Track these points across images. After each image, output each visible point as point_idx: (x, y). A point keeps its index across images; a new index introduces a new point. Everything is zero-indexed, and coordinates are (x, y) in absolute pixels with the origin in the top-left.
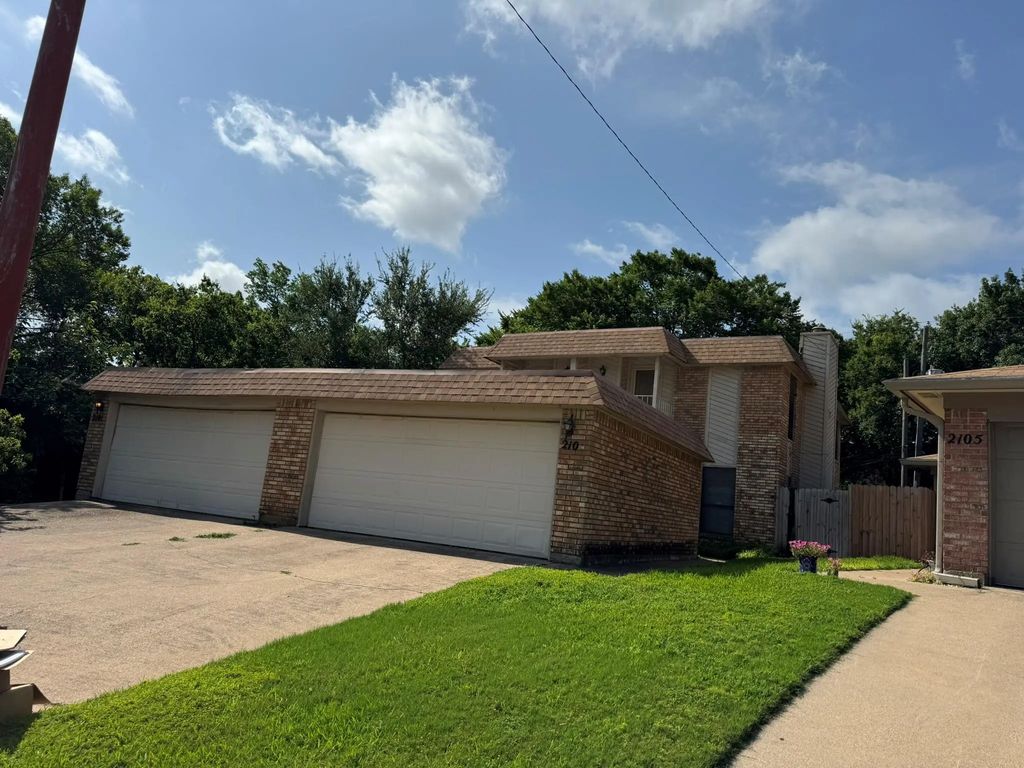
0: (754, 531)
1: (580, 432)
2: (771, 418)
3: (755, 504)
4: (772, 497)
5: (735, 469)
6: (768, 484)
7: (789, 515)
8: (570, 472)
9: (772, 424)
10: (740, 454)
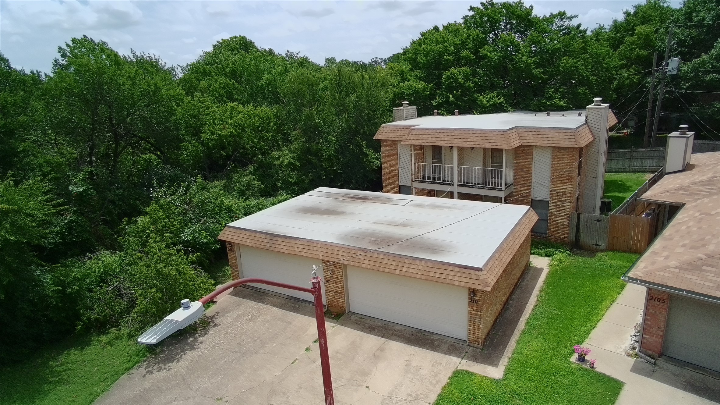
0: (558, 233)
1: (478, 296)
2: (569, 176)
3: (558, 220)
4: (568, 217)
5: (548, 202)
6: (566, 211)
7: (576, 226)
8: (475, 312)
9: (568, 179)
10: (551, 194)
